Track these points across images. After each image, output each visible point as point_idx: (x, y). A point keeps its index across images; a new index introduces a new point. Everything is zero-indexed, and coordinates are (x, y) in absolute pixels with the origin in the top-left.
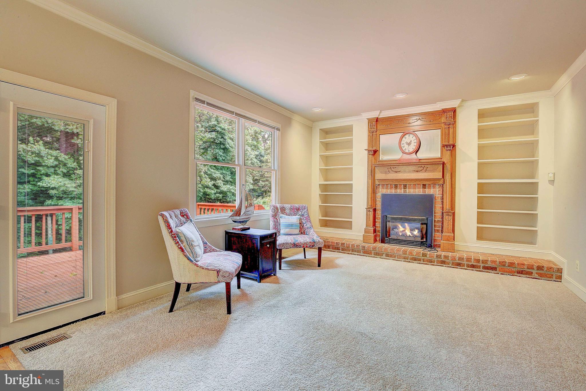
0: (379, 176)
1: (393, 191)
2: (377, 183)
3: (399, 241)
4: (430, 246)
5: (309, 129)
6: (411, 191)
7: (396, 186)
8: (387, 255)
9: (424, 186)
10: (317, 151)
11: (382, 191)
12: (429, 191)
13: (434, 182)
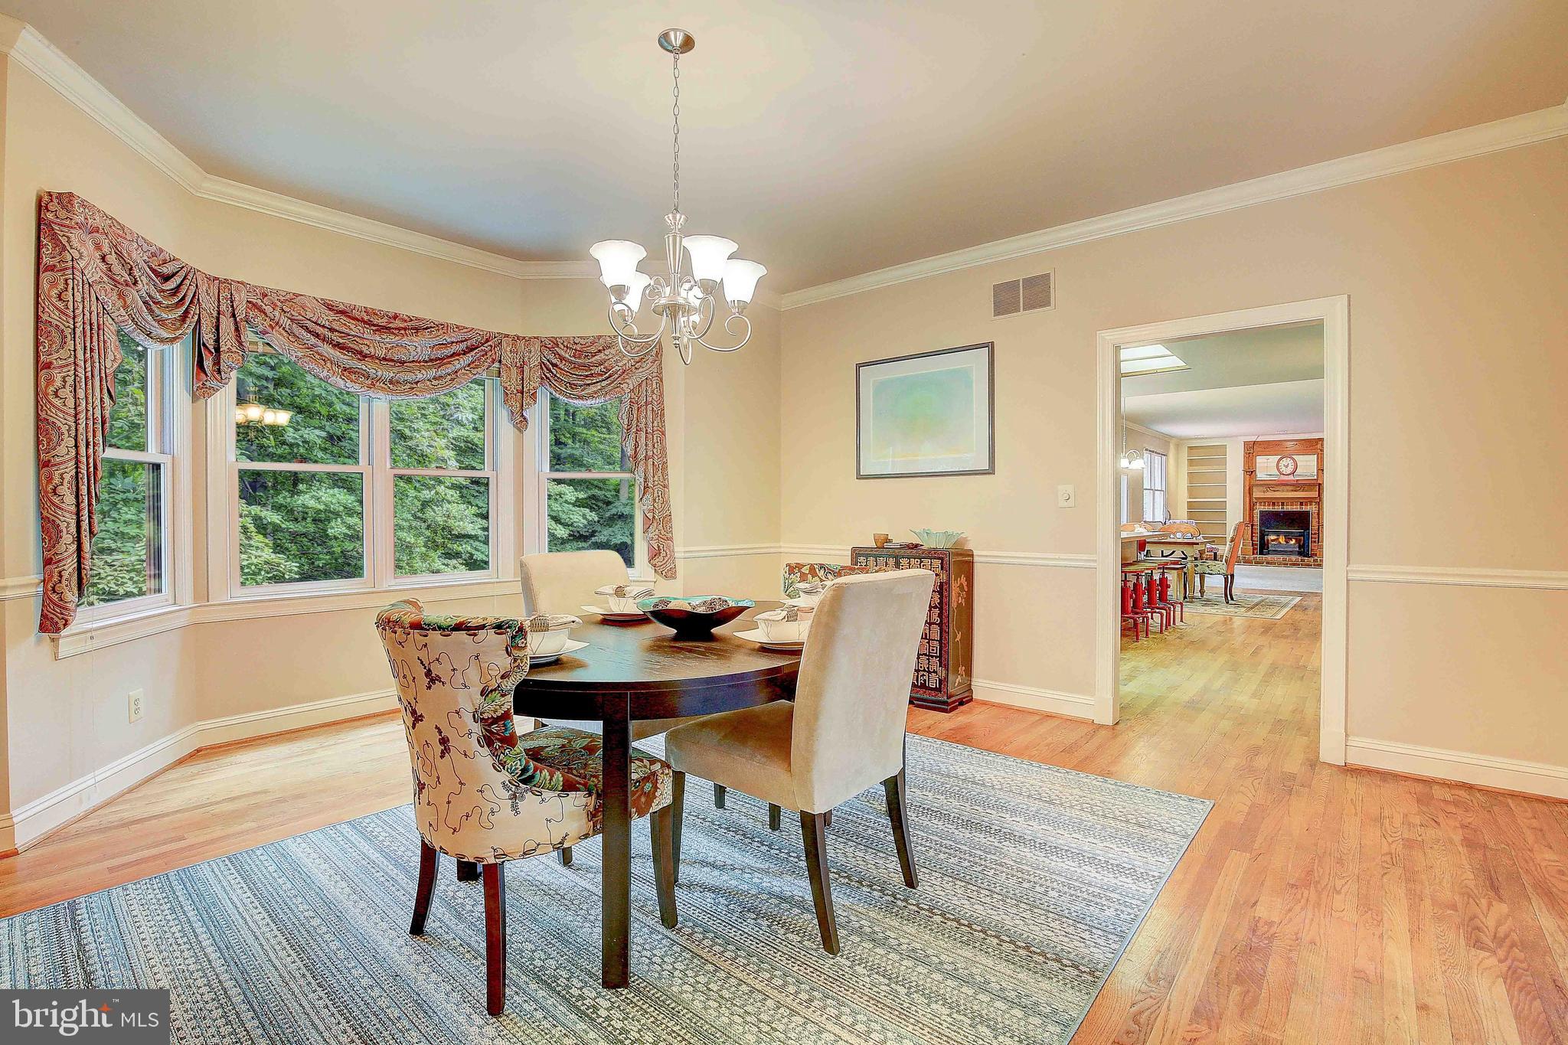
0: (1257, 494)
1: (1271, 508)
2: (1254, 500)
3: (1276, 552)
4: (1307, 555)
5: (1178, 446)
6: (1288, 508)
7: (1274, 504)
8: (1268, 563)
9: (1301, 504)
10: (1184, 469)
11: (1259, 508)
12: (1307, 508)
13: (1310, 500)
